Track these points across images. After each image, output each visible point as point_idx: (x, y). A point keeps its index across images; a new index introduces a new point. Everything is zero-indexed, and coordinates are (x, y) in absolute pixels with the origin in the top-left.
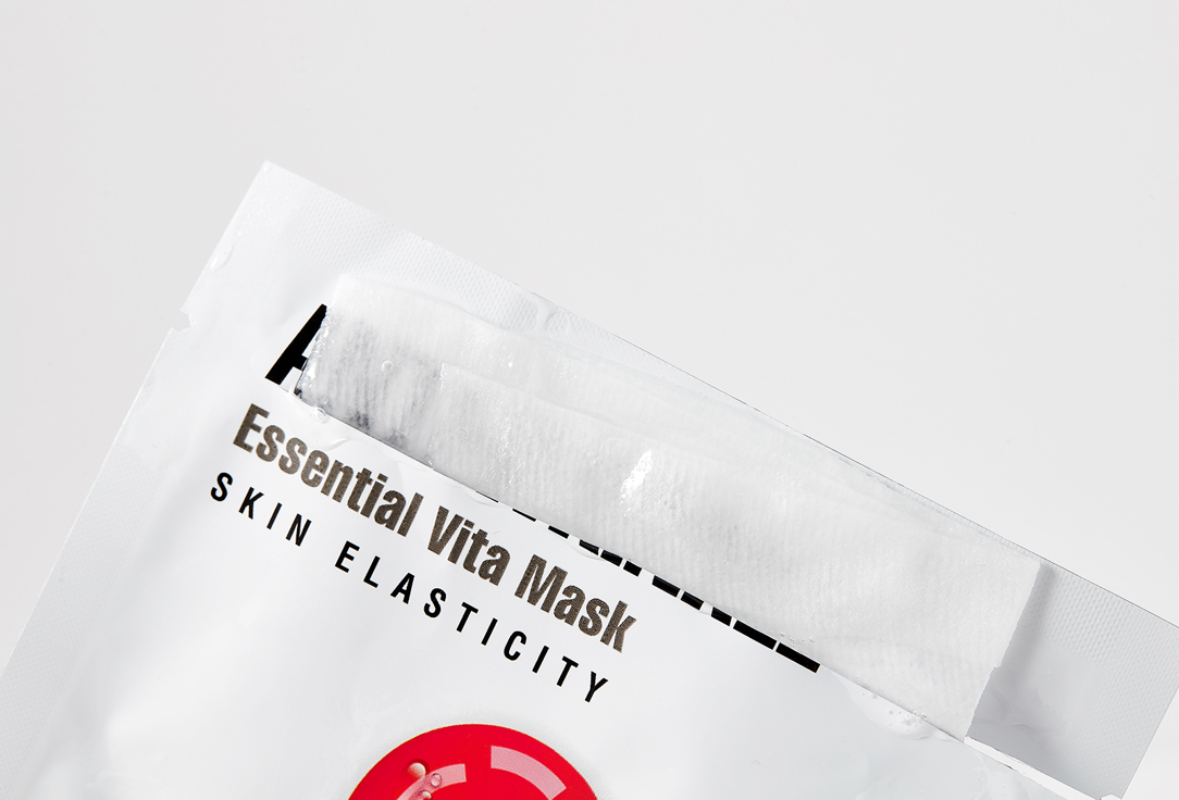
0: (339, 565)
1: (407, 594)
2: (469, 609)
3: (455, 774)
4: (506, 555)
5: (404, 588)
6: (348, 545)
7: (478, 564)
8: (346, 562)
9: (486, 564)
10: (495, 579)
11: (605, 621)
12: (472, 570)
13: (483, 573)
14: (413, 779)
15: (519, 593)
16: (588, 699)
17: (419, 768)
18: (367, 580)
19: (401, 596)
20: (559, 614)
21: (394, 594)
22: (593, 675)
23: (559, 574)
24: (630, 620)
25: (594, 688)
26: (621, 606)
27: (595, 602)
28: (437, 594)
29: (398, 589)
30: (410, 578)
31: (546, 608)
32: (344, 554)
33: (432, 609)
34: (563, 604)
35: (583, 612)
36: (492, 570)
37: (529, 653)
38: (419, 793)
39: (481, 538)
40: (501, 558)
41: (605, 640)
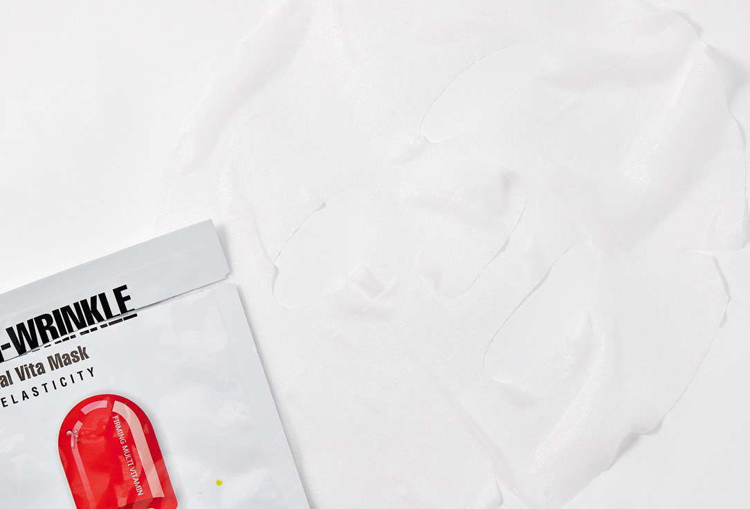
0: (4, 406)
1: (27, 396)
2: (44, 385)
3: (79, 425)
4: (41, 364)
5: (25, 396)
6: (2, 399)
7: (36, 373)
8: (5, 404)
9: (38, 370)
10: (44, 372)
11: (79, 355)
12: (36, 375)
13: (40, 373)
14: (70, 436)
15: (52, 369)
16: (92, 376)
17: (69, 432)
18: (14, 403)
19: (26, 398)
20: (66, 364)
21: (24, 399)
22: (88, 369)
23: (57, 355)
24: (84, 348)
25: (91, 372)
26: (79, 347)
27: (72, 353)
28: (34, 389)
29: (24, 397)
30: (24, 392)
31: (62, 366)
32: (3, 402)
33: (36, 394)
34: (65, 361)
35: (72, 358)
36: (41, 370)
37: (68, 380)
38: (75, 438)
39: (31, 366)
40: (40, 366)
41: (83, 359)
